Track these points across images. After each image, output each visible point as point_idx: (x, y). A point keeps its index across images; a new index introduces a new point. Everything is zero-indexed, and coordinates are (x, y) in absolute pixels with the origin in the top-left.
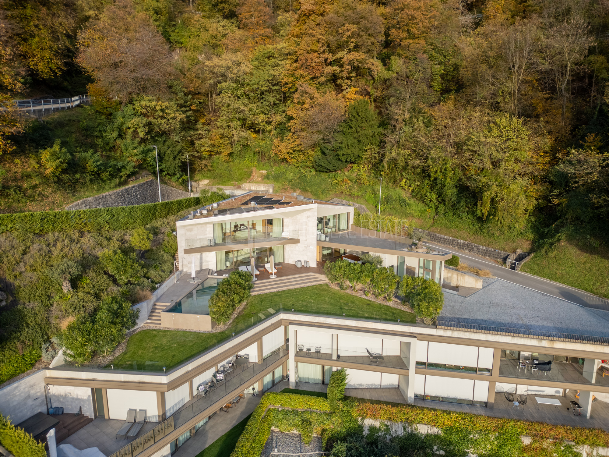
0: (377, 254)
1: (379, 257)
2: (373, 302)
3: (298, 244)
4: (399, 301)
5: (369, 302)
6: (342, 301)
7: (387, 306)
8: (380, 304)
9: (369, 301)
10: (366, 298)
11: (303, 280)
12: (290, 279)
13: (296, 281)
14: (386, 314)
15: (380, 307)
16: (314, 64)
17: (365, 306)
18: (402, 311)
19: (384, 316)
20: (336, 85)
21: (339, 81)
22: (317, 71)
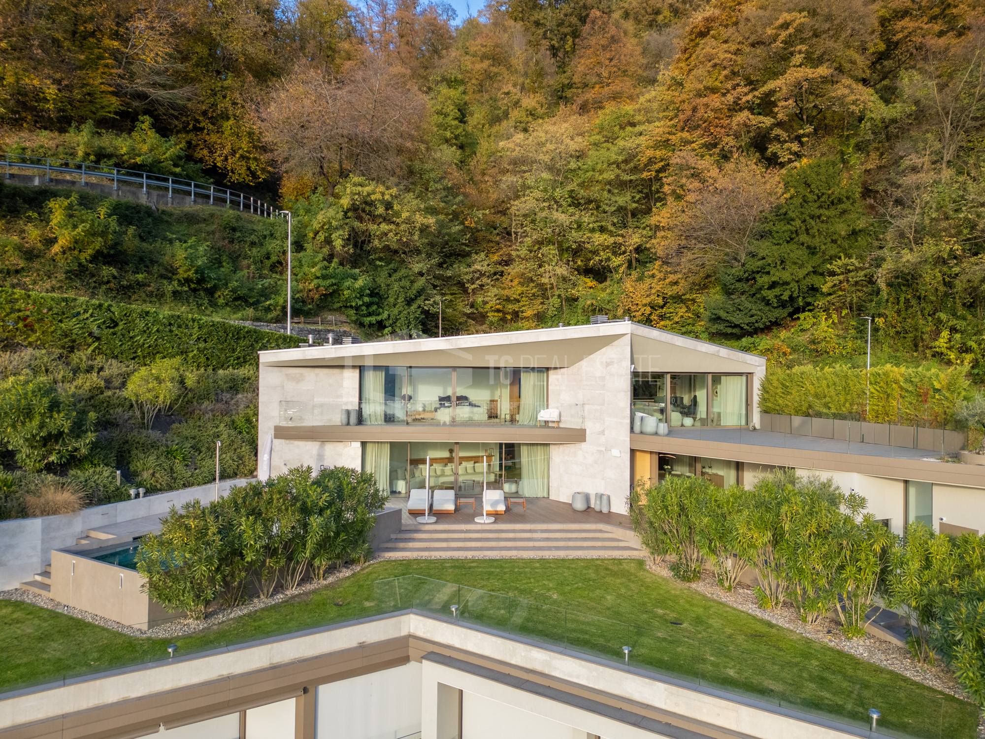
0: (824, 476)
1: (826, 485)
2: (780, 629)
3: (583, 445)
4: (896, 642)
5: (764, 629)
6: (660, 611)
7: (840, 653)
8: (808, 642)
9: (770, 625)
10: (759, 613)
11: (570, 539)
12: (530, 531)
13: (548, 539)
14: (822, 681)
15: (807, 650)
16: (711, 114)
17: (741, 638)
18: (906, 680)
19: (810, 689)
20: (763, 157)
21: (772, 148)
22: (718, 129)
